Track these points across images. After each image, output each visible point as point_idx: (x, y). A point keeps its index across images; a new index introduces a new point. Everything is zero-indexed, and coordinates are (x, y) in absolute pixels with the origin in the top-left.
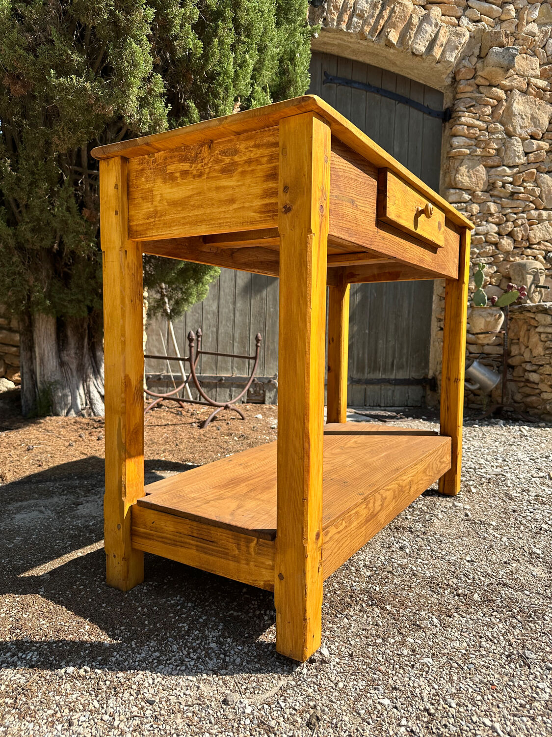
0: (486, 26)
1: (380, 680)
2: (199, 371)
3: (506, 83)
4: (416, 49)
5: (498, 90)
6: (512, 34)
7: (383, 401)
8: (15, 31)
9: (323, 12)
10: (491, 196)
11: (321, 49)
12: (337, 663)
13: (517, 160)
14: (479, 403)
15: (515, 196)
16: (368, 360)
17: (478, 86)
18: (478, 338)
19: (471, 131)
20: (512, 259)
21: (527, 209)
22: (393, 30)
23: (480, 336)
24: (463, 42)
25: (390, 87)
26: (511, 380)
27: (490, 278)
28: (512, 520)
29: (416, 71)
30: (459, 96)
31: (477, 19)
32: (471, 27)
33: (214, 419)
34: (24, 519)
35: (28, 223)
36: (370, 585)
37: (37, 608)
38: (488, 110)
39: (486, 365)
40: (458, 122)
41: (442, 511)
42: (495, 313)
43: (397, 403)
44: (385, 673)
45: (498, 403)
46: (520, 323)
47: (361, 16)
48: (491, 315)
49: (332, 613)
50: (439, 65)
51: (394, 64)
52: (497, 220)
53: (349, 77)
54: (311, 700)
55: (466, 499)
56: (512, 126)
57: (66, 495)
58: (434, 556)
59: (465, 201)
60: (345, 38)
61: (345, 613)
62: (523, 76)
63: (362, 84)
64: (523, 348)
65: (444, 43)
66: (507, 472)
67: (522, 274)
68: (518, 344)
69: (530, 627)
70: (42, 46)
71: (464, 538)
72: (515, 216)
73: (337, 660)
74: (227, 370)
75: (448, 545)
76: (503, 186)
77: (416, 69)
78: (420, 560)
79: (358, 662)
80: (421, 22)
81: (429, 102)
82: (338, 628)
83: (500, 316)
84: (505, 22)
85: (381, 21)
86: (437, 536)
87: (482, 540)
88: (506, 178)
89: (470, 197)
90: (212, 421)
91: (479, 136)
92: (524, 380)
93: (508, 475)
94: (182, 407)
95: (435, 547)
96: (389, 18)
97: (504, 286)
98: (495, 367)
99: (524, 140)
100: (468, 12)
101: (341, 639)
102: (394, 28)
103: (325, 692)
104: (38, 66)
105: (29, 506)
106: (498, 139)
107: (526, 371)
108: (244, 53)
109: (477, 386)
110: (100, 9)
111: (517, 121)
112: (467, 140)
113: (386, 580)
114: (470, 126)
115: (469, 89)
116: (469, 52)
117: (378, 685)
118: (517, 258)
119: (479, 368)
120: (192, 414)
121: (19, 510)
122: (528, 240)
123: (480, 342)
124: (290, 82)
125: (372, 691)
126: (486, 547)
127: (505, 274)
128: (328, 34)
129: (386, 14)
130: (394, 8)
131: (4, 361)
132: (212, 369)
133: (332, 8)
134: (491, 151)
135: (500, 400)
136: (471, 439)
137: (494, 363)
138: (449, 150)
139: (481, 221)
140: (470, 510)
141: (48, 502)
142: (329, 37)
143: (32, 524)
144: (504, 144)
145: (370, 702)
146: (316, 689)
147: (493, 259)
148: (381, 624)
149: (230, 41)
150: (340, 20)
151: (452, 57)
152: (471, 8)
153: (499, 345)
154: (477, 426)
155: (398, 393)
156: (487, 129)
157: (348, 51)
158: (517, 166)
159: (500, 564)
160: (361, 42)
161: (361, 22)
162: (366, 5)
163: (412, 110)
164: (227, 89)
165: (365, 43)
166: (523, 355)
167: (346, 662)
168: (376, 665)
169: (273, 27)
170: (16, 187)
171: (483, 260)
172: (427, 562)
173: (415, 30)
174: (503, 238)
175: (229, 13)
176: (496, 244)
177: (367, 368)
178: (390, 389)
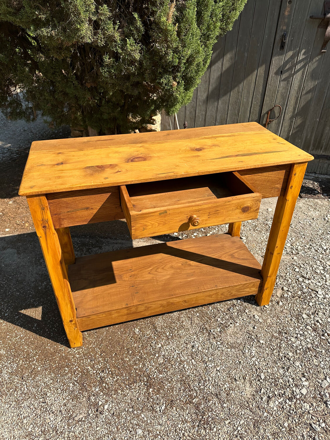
177: (311, 146)
178: (326, 163)
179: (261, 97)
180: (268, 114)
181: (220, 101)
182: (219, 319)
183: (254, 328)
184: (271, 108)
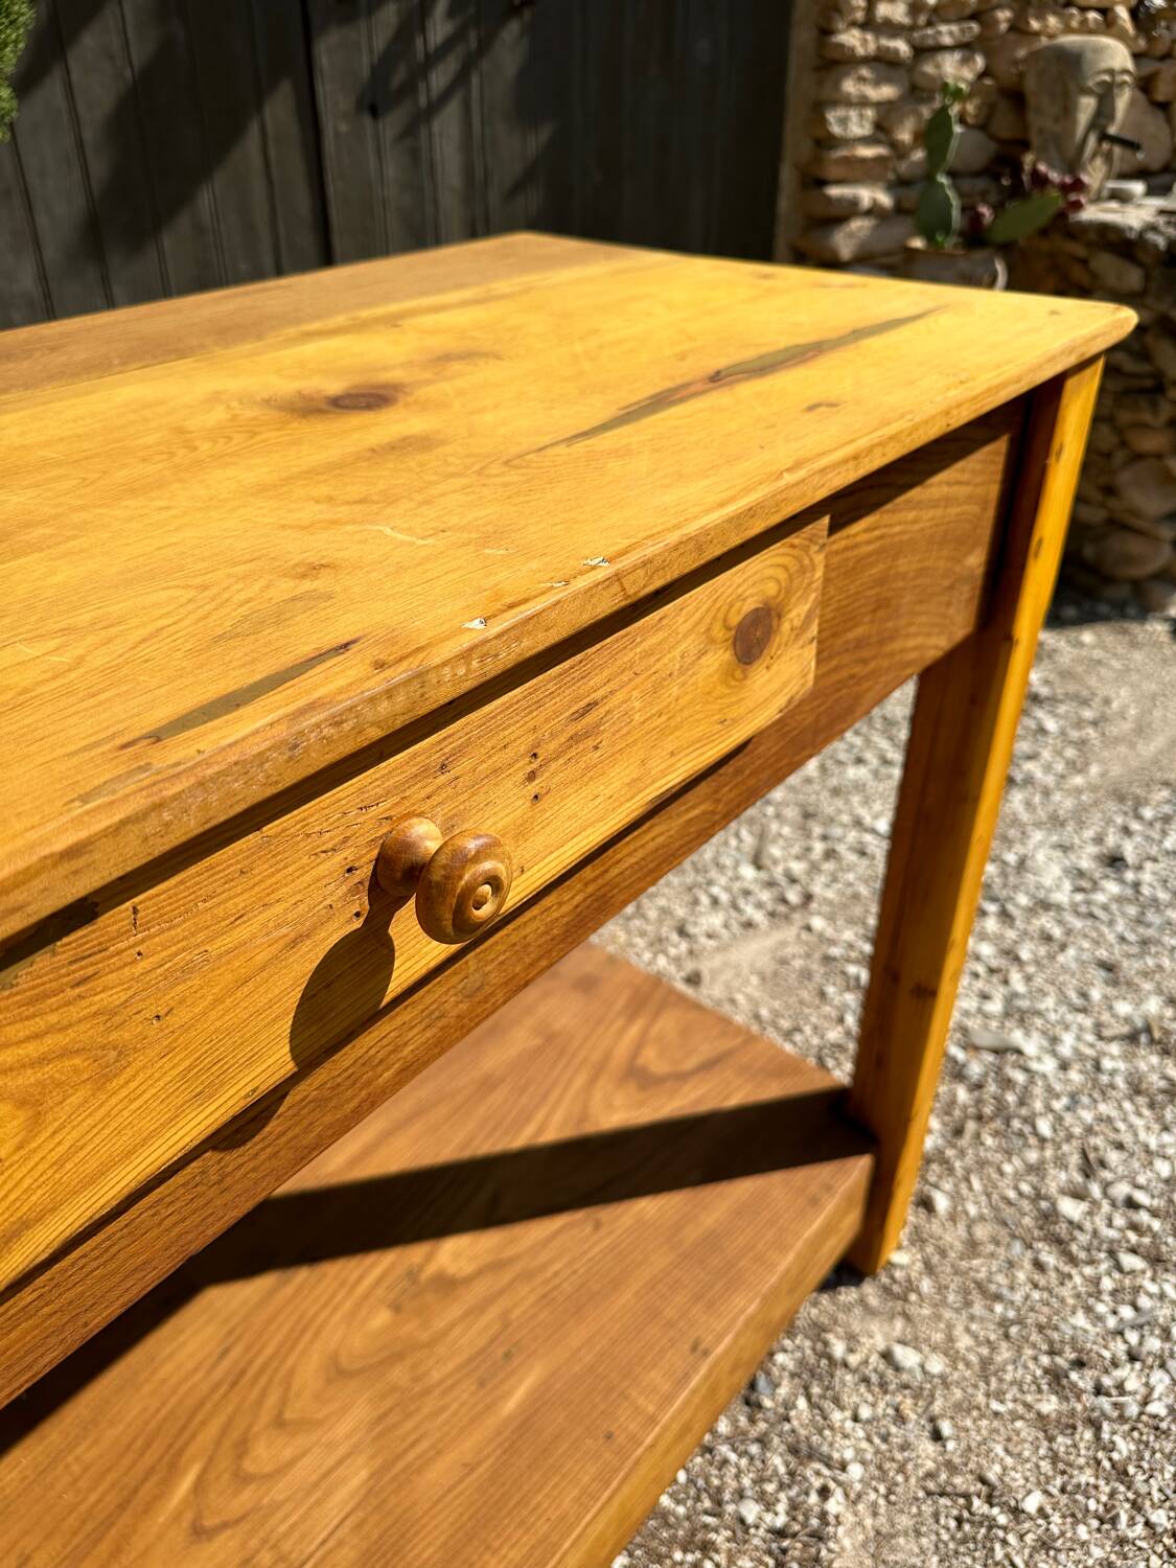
20: (1035, 24)
67: (1066, 93)
118: (1052, 20)
127: (1006, 83)
147: (976, 28)
171: (947, 36)
182: (751, 1511)
183: (937, 1436)
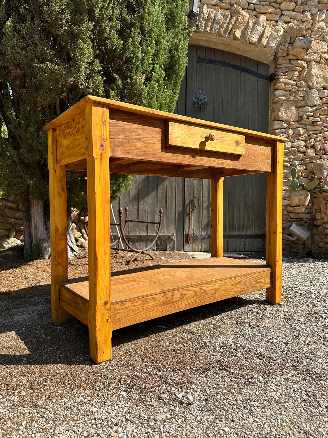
0: (293, 25)
1: (223, 415)
2: (128, 232)
3: (307, 57)
4: (252, 40)
5: (302, 62)
6: (310, 29)
7: (238, 248)
8: (15, 39)
9: (196, 22)
10: (300, 124)
11: (196, 43)
12: (198, 405)
13: (315, 103)
14: (298, 248)
15: (315, 124)
16: (229, 224)
17: (290, 60)
18: (295, 209)
19: (287, 86)
20: (314, 161)
21: (323, 131)
22: (237, 30)
23: (296, 208)
24: (280, 35)
25: (238, 64)
26: (316, 234)
27: (301, 173)
28: (314, 318)
29: (252, 53)
30: (279, 66)
31: (288, 21)
32: (284, 26)
33: (135, 260)
34: (19, 318)
35: (25, 147)
36: (222, 357)
37: (20, 370)
38: (297, 74)
39: (300, 225)
40: (279, 82)
41: (270, 313)
42: (304, 193)
43: (247, 250)
44: (227, 411)
45: (309, 248)
46: (321, 199)
47: (218, 23)
48: (302, 195)
49: (197, 374)
50: (265, 49)
51: (239, 50)
52: (305, 138)
53: (213, 58)
54: (180, 427)
55: (286, 306)
56: (312, 82)
57: (45, 304)
58: (263, 340)
59: (284, 128)
60: (210, 36)
61: (205, 374)
62: (317, 53)
63: (220, 62)
64: (323, 214)
65: (268, 36)
66: (312, 289)
67: (321, 170)
68: (320, 212)
69: (321, 383)
70: (30, 47)
71: (283, 329)
72: (315, 135)
73: (198, 403)
74: (144, 231)
75: (272, 333)
76: (308, 118)
77: (253, 52)
78: (254, 342)
79: (211, 404)
80: (254, 25)
81: (261, 71)
82: (200, 383)
83: (308, 195)
84: (305, 22)
85: (230, 25)
86: (266, 328)
87: (294, 330)
88: (309, 113)
89: (287, 125)
90: (134, 261)
91: (291, 89)
92: (324, 234)
93: (313, 291)
94: (117, 253)
95: (264, 334)
96: (235, 23)
97: (310, 177)
98: (306, 227)
99: (319, 90)
100: (282, 18)
101: (202, 390)
102: (238, 29)
103: (189, 422)
104: (28, 58)
105: (24, 311)
106: (303, 90)
107: (325, 228)
108: (147, 46)
109: (295, 238)
110: (62, 24)
111: (315, 79)
112: (284, 92)
113: (232, 354)
114: (286, 84)
115: (284, 62)
116: (284, 40)
117: (222, 418)
118: (318, 161)
119: (296, 228)
120: (123, 257)
121: (17, 314)
122: (324, 149)
123: (296, 211)
124: (176, 62)
125: (218, 422)
126: (296, 334)
127: (310, 171)
128: (200, 34)
129: (233, 21)
130: (237, 17)
131: (15, 228)
132: (135, 230)
133: (201, 19)
134: (299, 98)
135: (310, 247)
136: (291, 270)
137: (306, 224)
138: (273, 98)
139: (295, 139)
140: (287, 312)
141: (34, 308)
142: (200, 36)
143: (24, 322)
144: (307, 93)
145: (216, 429)
146: (183, 420)
147: (302, 162)
148: (227, 381)
149: (139, 39)
150: (206, 26)
151: (273, 44)
152: (284, 15)
153: (308, 213)
154: (295, 262)
155: (248, 244)
156: (296, 85)
157: (212, 43)
158: (316, 106)
159: (304, 345)
160: (219, 38)
161: (219, 26)
162: (221, 17)
163: (250, 75)
164: (137, 67)
165: (222, 39)
166: (323, 219)
167: (203, 404)
168: (222, 406)
169: (165, 31)
170: (18, 127)
171: (297, 163)
172: (258, 343)
173: (251, 29)
174: (308, 149)
175: (137, 24)
176: (304, 153)
177: (228, 228)
178: (242, 241)
179: (182, 192)
180: (190, 205)
181: (149, 197)
183: (285, 315)
184: (191, 200)
